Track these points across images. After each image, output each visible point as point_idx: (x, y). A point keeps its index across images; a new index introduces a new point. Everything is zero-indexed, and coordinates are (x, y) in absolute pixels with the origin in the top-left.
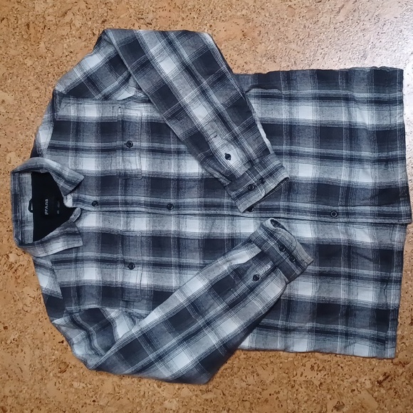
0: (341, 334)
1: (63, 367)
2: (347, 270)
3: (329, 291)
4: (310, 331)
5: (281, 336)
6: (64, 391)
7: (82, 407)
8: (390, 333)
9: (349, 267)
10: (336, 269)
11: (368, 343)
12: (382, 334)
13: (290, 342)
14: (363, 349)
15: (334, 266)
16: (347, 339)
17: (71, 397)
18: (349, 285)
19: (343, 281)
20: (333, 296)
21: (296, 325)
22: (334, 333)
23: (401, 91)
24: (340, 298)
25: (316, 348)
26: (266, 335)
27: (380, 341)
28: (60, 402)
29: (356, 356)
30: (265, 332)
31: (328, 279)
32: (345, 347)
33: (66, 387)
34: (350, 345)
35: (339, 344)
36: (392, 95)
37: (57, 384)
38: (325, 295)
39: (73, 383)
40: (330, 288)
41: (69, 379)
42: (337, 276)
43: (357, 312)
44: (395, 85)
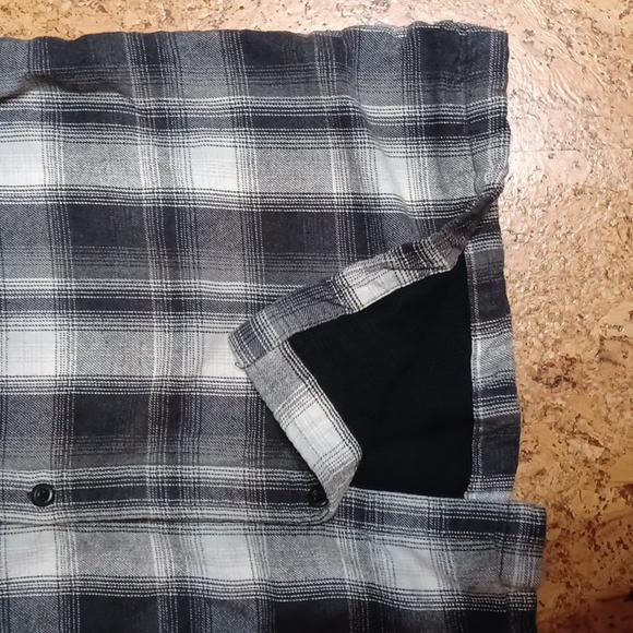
44: (484, 76)
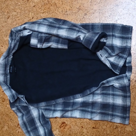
0: (111, 115)
1: (3, 100)
2: (112, 92)
3: (106, 100)
4: (100, 113)
5: (90, 115)
6: (4, 108)
7: (10, 113)
8: (127, 115)
9: (113, 91)
10: (108, 92)
11: (119, 118)
12: (125, 116)
13: (93, 117)
14: (117, 120)
15: (107, 91)
16: (112, 117)
17: (6, 110)
18: (113, 98)
19: (111, 96)
20: (108, 101)
21: (95, 111)
22: (108, 114)
23: (131, 34)
24: (110, 102)
25: (102, 119)
26: (85, 114)
27: (124, 118)
28: (2, 112)
29: (115, 123)
30: (84, 113)
31: (106, 96)
32: (112, 119)
33: (4, 107)
34: (113, 119)
35: (109, 118)
36: (128, 36)
37: (2, 106)
38: (105, 101)
39: (7, 105)
40: (107, 99)
41: (5, 104)
42: (109, 94)
43: (116, 107)
44: (129, 32)
